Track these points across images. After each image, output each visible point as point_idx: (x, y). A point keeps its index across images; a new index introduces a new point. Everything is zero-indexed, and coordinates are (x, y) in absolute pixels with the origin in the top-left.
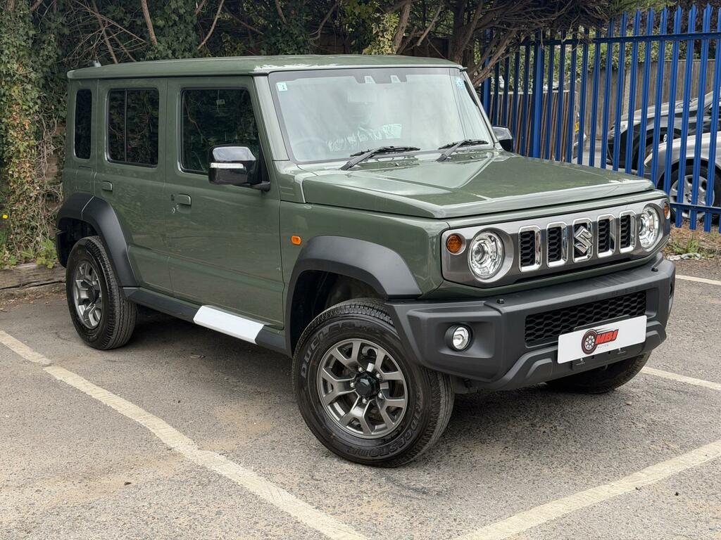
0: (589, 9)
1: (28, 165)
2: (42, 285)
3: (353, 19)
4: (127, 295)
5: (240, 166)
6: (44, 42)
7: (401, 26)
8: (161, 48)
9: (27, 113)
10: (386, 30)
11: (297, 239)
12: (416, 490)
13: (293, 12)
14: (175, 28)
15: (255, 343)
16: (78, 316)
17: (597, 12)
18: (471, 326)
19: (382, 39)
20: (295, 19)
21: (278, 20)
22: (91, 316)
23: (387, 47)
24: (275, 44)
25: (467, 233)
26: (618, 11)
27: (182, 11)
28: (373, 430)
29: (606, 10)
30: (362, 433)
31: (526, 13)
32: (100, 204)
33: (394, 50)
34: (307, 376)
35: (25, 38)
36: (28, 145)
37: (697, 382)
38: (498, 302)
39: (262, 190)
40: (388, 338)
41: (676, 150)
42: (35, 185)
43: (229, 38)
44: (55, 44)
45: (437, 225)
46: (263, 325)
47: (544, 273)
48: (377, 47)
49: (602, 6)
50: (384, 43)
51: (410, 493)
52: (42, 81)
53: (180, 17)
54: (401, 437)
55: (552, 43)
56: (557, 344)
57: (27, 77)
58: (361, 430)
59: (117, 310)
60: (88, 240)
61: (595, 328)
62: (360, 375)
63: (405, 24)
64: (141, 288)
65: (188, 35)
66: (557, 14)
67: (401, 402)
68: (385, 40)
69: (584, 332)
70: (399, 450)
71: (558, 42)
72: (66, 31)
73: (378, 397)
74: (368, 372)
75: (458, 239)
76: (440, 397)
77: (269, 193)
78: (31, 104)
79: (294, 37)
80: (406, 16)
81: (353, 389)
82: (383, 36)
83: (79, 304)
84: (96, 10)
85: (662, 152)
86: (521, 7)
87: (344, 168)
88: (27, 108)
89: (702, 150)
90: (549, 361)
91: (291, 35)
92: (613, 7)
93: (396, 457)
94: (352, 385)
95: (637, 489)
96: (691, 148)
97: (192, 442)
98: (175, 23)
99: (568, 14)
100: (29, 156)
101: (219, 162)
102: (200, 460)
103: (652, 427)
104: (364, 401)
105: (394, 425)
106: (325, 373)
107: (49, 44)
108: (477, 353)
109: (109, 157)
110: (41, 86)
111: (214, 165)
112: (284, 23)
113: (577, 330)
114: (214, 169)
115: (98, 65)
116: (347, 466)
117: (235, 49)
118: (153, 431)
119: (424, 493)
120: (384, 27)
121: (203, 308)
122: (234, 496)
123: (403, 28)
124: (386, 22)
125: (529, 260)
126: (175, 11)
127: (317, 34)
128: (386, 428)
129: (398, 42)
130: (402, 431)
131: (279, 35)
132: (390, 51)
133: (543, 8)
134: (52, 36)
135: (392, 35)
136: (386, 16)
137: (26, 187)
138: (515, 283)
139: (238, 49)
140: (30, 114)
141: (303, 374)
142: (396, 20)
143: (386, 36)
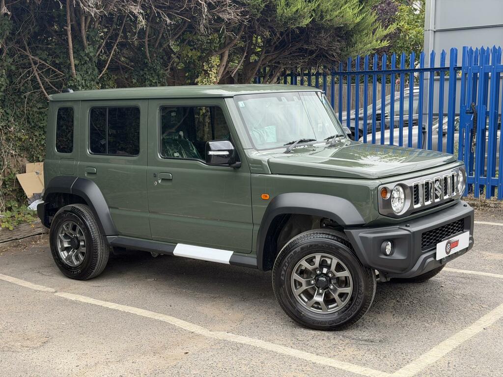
0: (329, 55)
2: (4, 242)
4: (110, 241)
5: (226, 153)
7: (223, 64)
8: (78, 79)
10: (213, 67)
11: (266, 196)
12: (366, 340)
13: (155, 55)
14: (86, 65)
15: (229, 263)
16: (61, 259)
17: (334, 57)
18: (393, 240)
19: (210, 72)
20: (157, 59)
21: (146, 60)
22: (73, 258)
23: (213, 78)
24: (143, 76)
25: (391, 186)
26: (346, 55)
27: (92, 54)
28: (328, 309)
29: (339, 55)
30: (321, 311)
32: (83, 182)
33: (218, 79)
34: (284, 279)
37: (470, 272)
38: (406, 226)
39: (234, 168)
40: (341, 251)
41: (378, 140)
44: (5, 77)
45: (373, 183)
46: (233, 252)
47: (424, 208)
48: (207, 77)
49: (337, 53)
50: (212, 75)
51: (363, 342)
53: (91, 59)
54: (349, 310)
56: (436, 248)
58: (321, 309)
59: (99, 252)
60: (73, 207)
61: (450, 239)
62: (318, 276)
63: (224, 63)
64: (119, 236)
65: (94, 70)
67: (348, 290)
68: (212, 73)
69: (446, 241)
70: (348, 319)
72: (13, 68)
73: (330, 289)
74: (324, 273)
75: (385, 190)
76: (373, 284)
77: (240, 169)
79: (157, 71)
80: (226, 58)
81: (313, 284)
82: (211, 71)
83: (63, 251)
85: (369, 141)
86: (289, 52)
87: (285, 153)
89: (394, 139)
90: (432, 259)
91: (155, 70)
92: (343, 53)
93: (345, 323)
94: (312, 282)
95: (484, 329)
96: (387, 139)
98: (85, 63)
99: (316, 57)
101: (213, 151)
103: (465, 297)
104: (321, 291)
105: (344, 304)
106: (295, 276)
108: (398, 256)
109: (90, 151)
111: (211, 153)
112: (150, 63)
113: (443, 241)
114: (211, 155)
115: (71, 91)
116: (313, 332)
118: (172, 323)
119: (372, 342)
120: (211, 65)
121: (179, 245)
123: (223, 66)
124: (213, 62)
125: (417, 202)
127: (167, 70)
128: (337, 306)
129: (220, 75)
130: (349, 307)
131: (146, 69)
132: (215, 80)
133: (301, 54)
134: (4, 71)
135: (217, 70)
136: (213, 58)
138: (411, 215)
141: (283, 278)
142: (219, 61)
143: (213, 71)
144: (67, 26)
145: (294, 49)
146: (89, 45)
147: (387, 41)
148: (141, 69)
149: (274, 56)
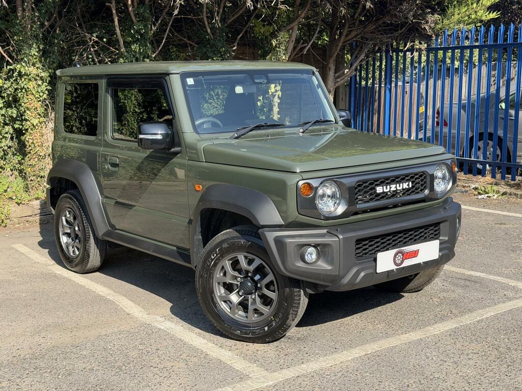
0: (421, 29)
1: (39, 134)
3: (259, 36)
6: (50, 53)
7: (291, 40)
8: (128, 56)
9: (39, 100)
10: (281, 44)
13: (218, 31)
17: (427, 31)
20: (219, 36)
23: (282, 55)
24: (206, 53)
27: (142, 32)
31: (378, 31)
33: (287, 56)
35: (37, 50)
36: (39, 121)
42: (44, 148)
43: (175, 49)
44: (58, 54)
48: (276, 54)
49: (430, 27)
50: (280, 52)
52: (49, 79)
53: (141, 35)
55: (397, 51)
57: (38, 76)
63: (294, 39)
66: (400, 32)
68: (281, 50)
71: (401, 51)
78: (41, 94)
79: (219, 48)
82: (279, 48)
84: (85, 31)
86: (374, 27)
88: (39, 96)
91: (217, 47)
97: (143, 310)
99: (407, 31)
100: (39, 128)
102: (147, 321)
107: (53, 54)
110: (48, 82)
112: (212, 39)
117: (179, 56)
120: (279, 42)
122: (167, 340)
123: (293, 41)
124: (282, 38)
126: (138, 32)
127: (234, 46)
129: (290, 51)
131: (208, 46)
132: (284, 57)
133: (390, 28)
134: (56, 48)
135: (285, 46)
136: (281, 33)
137: (37, 150)
139: (181, 57)
140: (40, 101)
142: (288, 36)
143: (282, 48)
144: (111, 3)
145: (380, 22)
146: (139, 21)
147: (497, 13)
148: (204, 47)
149: (359, 31)
